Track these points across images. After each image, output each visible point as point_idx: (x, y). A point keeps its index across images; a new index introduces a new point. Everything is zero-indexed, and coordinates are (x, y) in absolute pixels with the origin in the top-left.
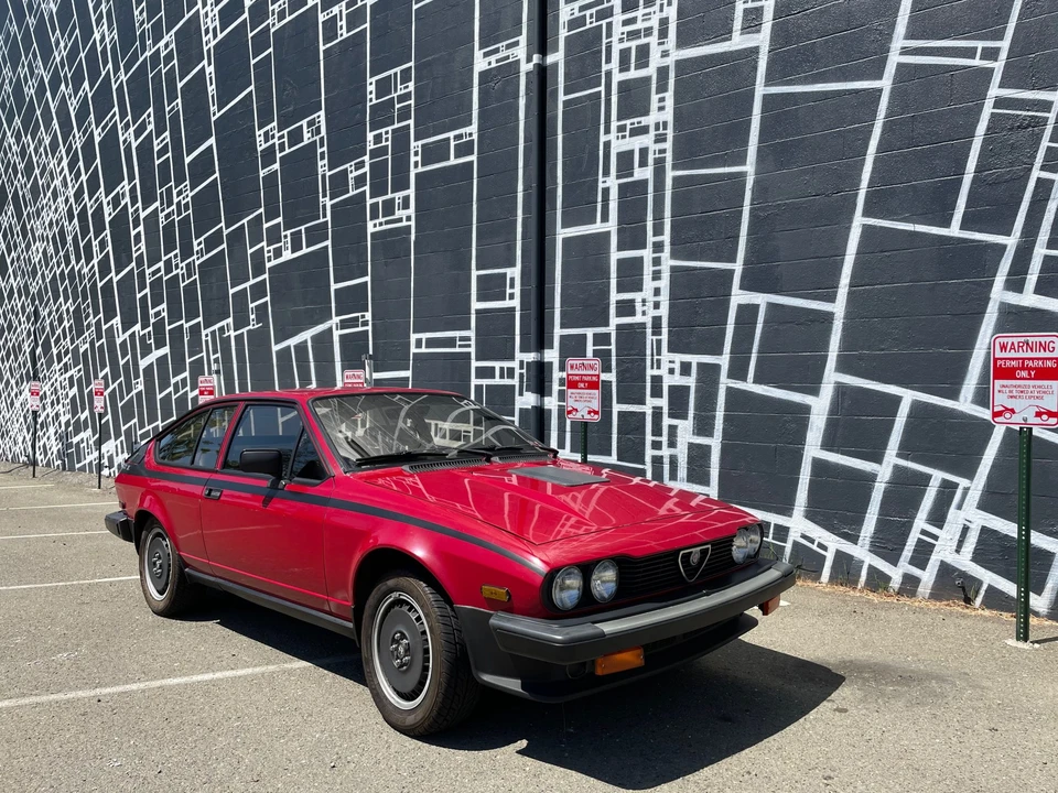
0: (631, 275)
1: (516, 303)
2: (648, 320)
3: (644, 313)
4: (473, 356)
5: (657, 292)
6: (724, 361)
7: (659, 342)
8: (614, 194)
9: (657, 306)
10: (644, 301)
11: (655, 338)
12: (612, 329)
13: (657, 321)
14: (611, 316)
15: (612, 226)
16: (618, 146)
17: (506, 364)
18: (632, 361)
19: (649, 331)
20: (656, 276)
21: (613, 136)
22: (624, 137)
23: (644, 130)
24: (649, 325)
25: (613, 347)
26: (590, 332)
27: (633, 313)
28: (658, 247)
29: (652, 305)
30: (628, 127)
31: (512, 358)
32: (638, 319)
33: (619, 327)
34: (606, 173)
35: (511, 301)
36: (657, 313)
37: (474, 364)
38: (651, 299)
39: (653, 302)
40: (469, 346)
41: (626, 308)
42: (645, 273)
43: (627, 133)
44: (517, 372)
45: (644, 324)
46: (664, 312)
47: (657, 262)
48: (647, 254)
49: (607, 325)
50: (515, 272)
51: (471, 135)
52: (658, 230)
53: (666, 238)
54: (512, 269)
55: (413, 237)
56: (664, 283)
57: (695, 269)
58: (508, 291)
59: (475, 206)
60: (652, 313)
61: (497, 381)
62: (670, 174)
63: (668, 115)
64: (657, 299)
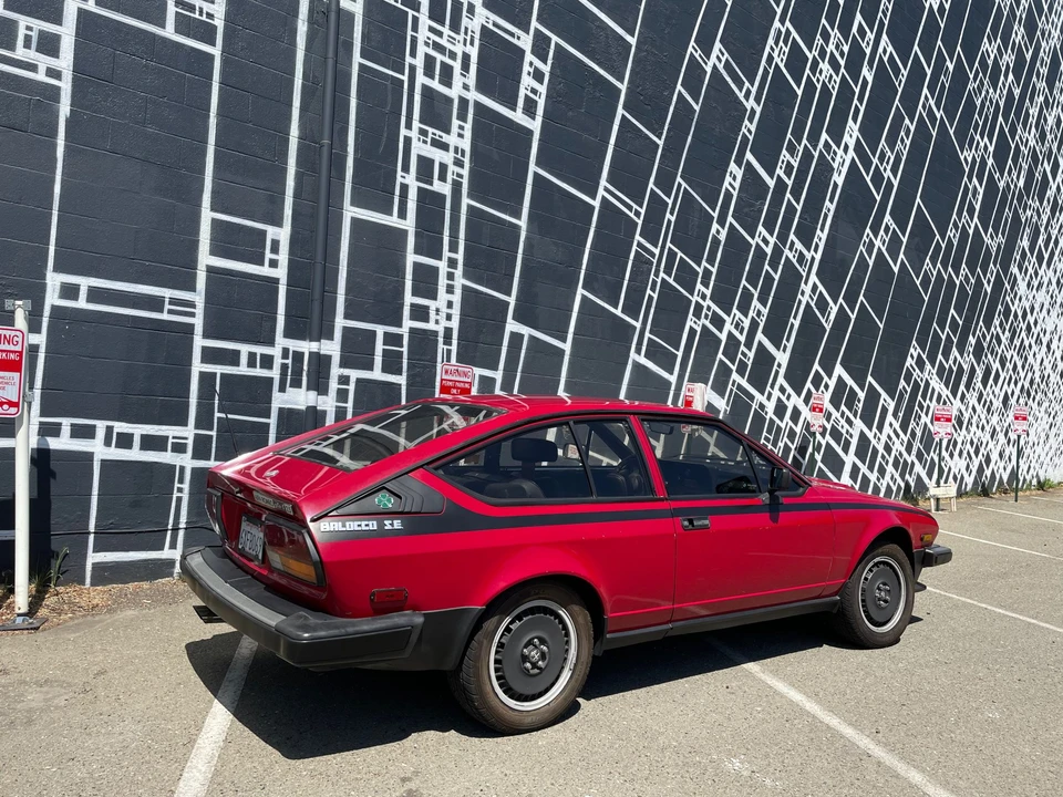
0: (426, 282)
1: (281, 273)
2: (440, 329)
3: (437, 322)
4: (199, 329)
5: (450, 304)
6: (498, 375)
7: (449, 352)
8: (413, 195)
9: (449, 317)
10: (438, 310)
11: (445, 347)
12: (404, 330)
13: (448, 331)
14: (404, 318)
15: (409, 224)
16: (420, 148)
17: (260, 350)
18: (425, 367)
19: (441, 340)
20: (450, 290)
21: (414, 134)
22: (425, 142)
23: (444, 147)
24: (441, 334)
25: (405, 350)
26: (380, 330)
27: (426, 319)
28: (452, 263)
29: (445, 316)
30: (430, 135)
31: (271, 342)
32: (431, 326)
33: (413, 331)
34: (406, 169)
35: (272, 270)
36: (448, 324)
37: (199, 342)
38: (444, 310)
39: (445, 312)
40: (192, 315)
41: (420, 313)
42: (440, 283)
43: (429, 140)
44: (278, 362)
45: (437, 332)
46: (455, 324)
47: (450, 276)
48: (442, 266)
49: (400, 326)
50: (282, 234)
51: (210, 16)
52: (453, 248)
53: (460, 257)
54: (276, 229)
55: (65, 109)
56: (457, 298)
57: (482, 293)
58: (268, 255)
59: (213, 121)
60: (444, 323)
61: (243, 369)
62: (466, 201)
63: (466, 144)
64: (449, 311)
